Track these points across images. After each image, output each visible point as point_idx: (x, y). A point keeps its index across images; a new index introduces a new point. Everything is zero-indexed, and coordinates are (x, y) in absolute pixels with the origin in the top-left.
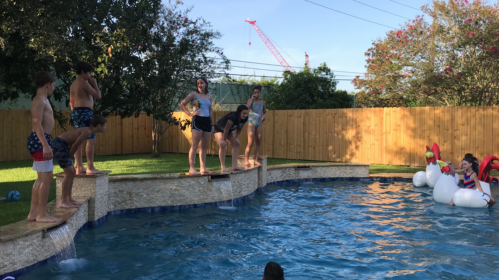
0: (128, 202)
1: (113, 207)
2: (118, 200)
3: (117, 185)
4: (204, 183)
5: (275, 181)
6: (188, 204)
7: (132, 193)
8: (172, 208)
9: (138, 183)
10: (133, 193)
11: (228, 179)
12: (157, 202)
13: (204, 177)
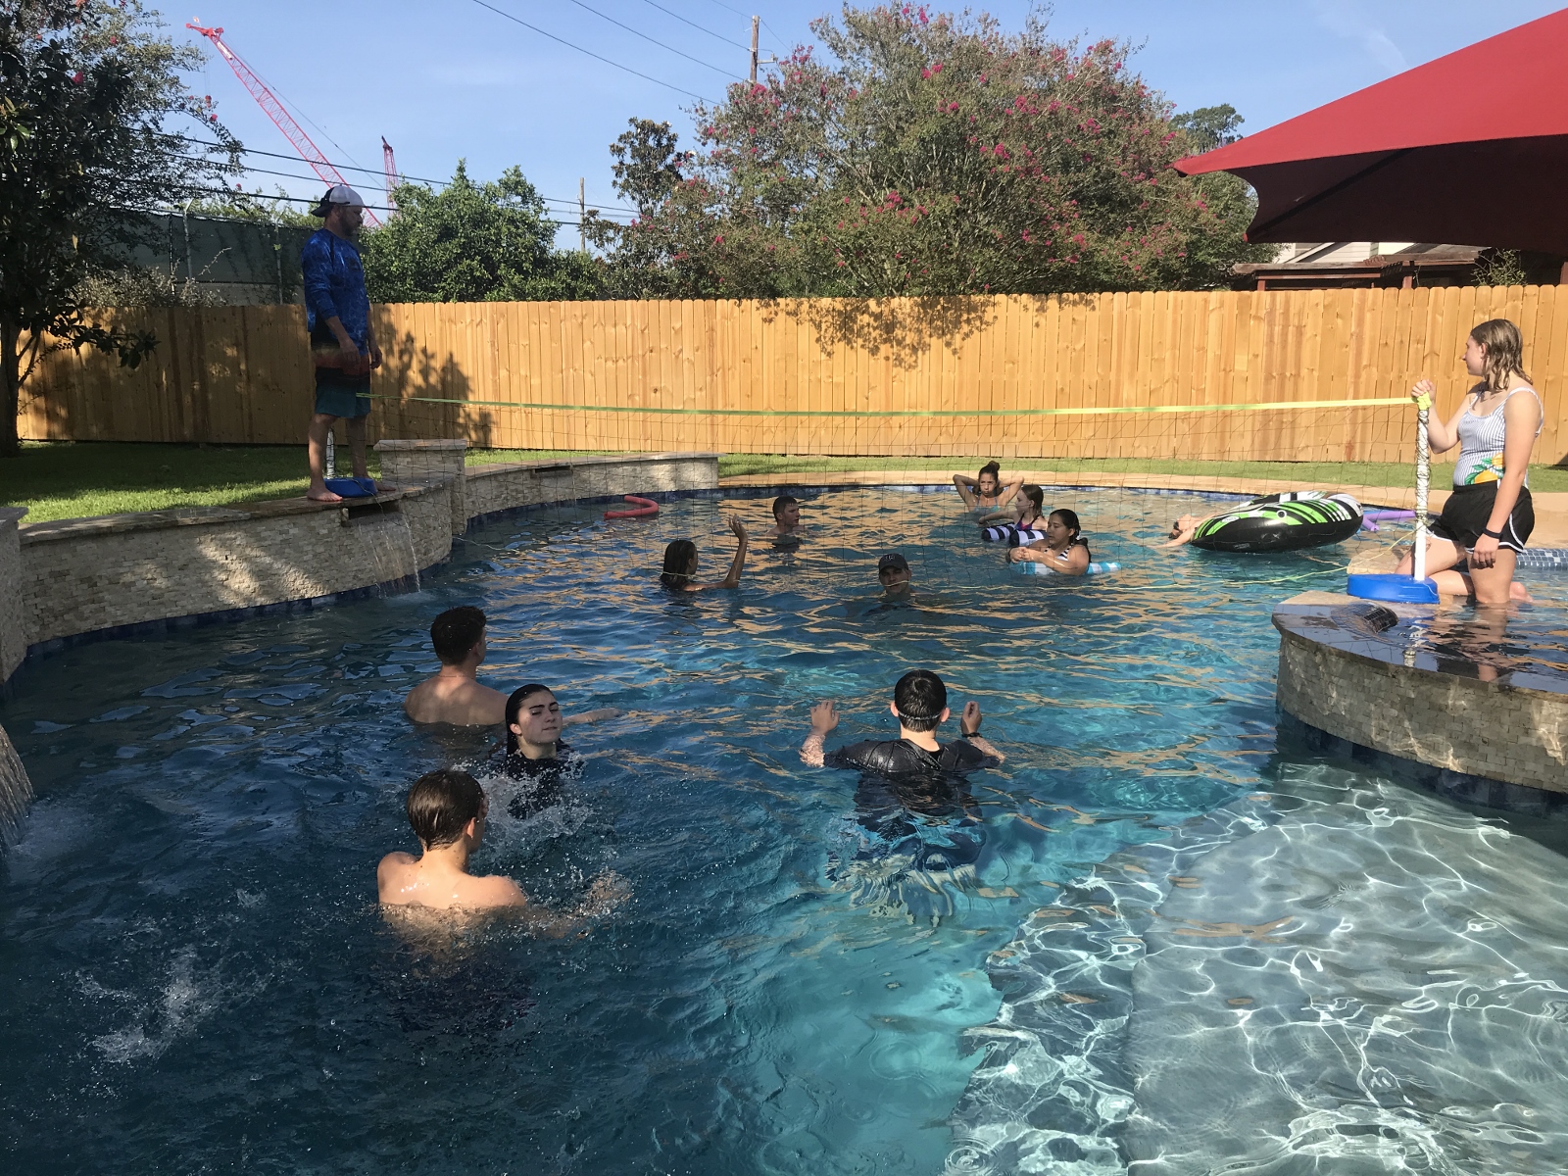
0: (87, 609)
1: (37, 629)
2: (50, 604)
3: (41, 554)
4: (330, 532)
5: (483, 512)
6: (283, 599)
7: (98, 580)
8: (234, 615)
9: (113, 543)
10: (100, 577)
11: (392, 515)
12: (184, 603)
13: (328, 512)
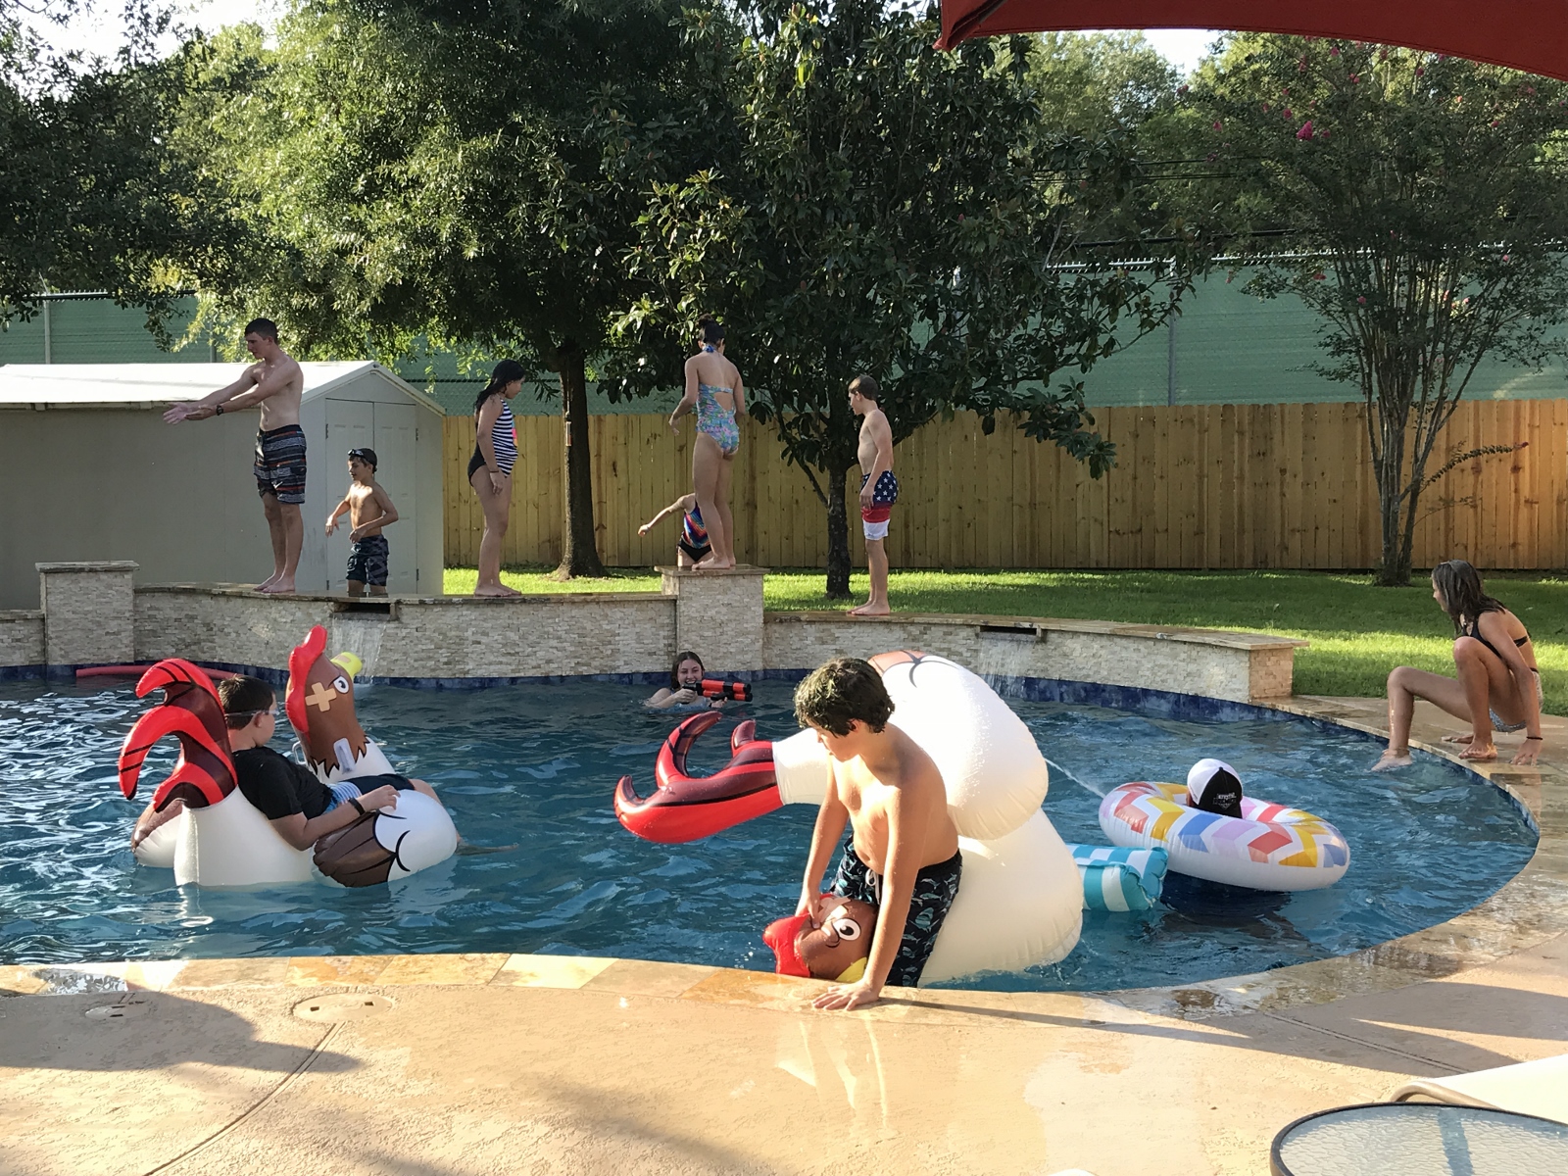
4: (323, 620)
13: (321, 604)
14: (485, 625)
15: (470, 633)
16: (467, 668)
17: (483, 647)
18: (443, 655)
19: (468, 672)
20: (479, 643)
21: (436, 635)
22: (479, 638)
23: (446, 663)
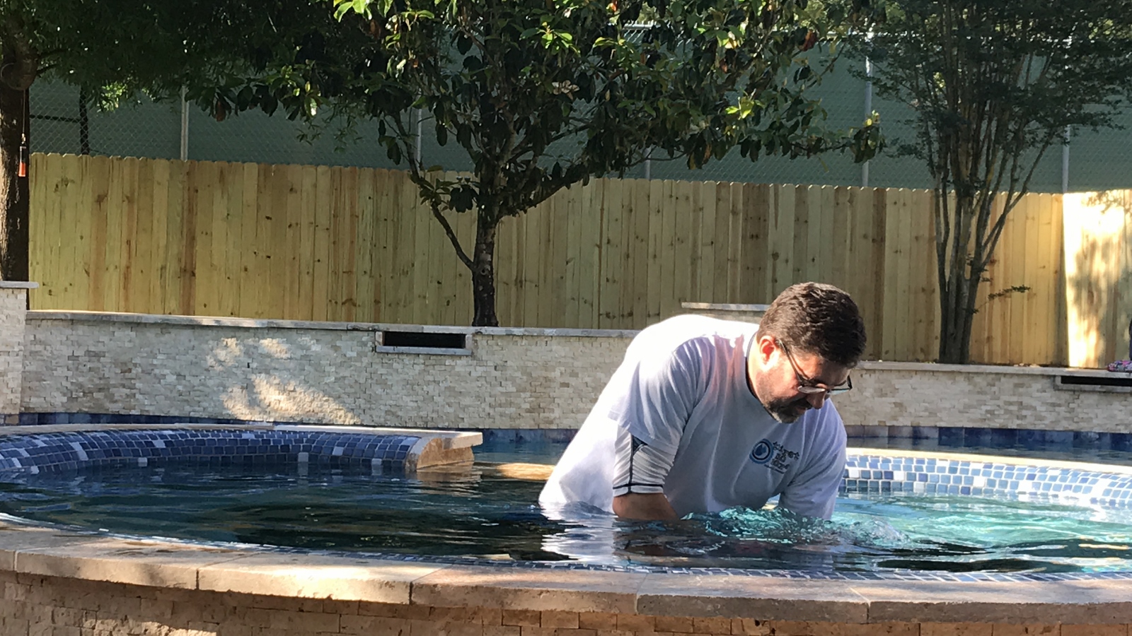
0: (117, 393)
4: (360, 355)
7: (132, 367)
13: (359, 334)
14: (576, 364)
15: (557, 373)
16: (552, 416)
17: (570, 390)
18: (525, 400)
19: (551, 422)
20: (567, 385)
21: (518, 374)
22: (567, 379)
23: (528, 411)
